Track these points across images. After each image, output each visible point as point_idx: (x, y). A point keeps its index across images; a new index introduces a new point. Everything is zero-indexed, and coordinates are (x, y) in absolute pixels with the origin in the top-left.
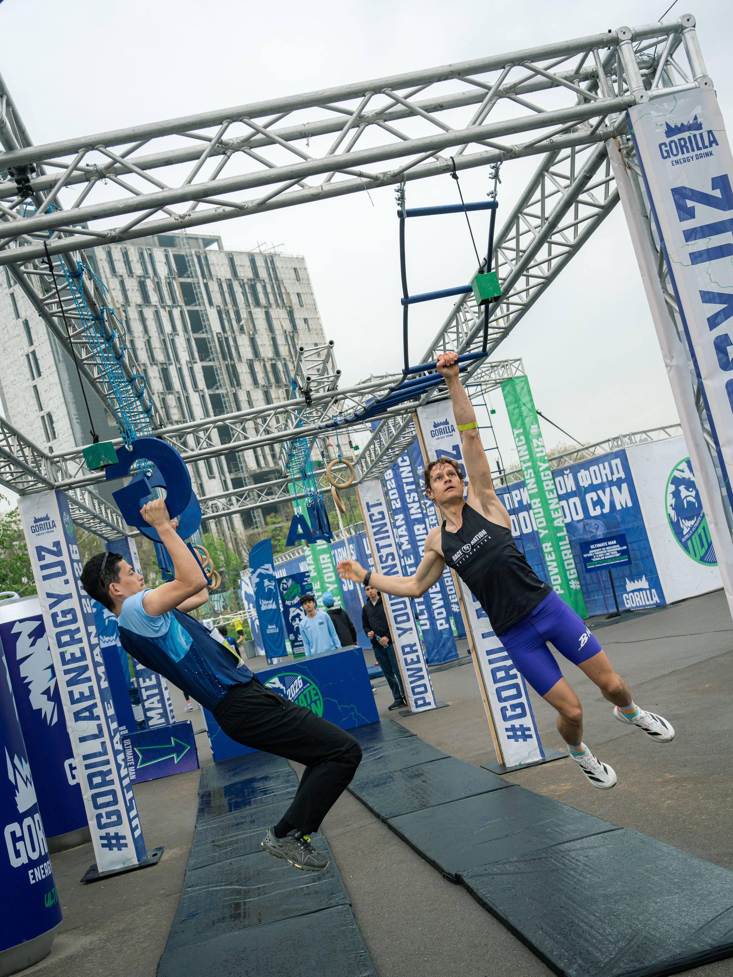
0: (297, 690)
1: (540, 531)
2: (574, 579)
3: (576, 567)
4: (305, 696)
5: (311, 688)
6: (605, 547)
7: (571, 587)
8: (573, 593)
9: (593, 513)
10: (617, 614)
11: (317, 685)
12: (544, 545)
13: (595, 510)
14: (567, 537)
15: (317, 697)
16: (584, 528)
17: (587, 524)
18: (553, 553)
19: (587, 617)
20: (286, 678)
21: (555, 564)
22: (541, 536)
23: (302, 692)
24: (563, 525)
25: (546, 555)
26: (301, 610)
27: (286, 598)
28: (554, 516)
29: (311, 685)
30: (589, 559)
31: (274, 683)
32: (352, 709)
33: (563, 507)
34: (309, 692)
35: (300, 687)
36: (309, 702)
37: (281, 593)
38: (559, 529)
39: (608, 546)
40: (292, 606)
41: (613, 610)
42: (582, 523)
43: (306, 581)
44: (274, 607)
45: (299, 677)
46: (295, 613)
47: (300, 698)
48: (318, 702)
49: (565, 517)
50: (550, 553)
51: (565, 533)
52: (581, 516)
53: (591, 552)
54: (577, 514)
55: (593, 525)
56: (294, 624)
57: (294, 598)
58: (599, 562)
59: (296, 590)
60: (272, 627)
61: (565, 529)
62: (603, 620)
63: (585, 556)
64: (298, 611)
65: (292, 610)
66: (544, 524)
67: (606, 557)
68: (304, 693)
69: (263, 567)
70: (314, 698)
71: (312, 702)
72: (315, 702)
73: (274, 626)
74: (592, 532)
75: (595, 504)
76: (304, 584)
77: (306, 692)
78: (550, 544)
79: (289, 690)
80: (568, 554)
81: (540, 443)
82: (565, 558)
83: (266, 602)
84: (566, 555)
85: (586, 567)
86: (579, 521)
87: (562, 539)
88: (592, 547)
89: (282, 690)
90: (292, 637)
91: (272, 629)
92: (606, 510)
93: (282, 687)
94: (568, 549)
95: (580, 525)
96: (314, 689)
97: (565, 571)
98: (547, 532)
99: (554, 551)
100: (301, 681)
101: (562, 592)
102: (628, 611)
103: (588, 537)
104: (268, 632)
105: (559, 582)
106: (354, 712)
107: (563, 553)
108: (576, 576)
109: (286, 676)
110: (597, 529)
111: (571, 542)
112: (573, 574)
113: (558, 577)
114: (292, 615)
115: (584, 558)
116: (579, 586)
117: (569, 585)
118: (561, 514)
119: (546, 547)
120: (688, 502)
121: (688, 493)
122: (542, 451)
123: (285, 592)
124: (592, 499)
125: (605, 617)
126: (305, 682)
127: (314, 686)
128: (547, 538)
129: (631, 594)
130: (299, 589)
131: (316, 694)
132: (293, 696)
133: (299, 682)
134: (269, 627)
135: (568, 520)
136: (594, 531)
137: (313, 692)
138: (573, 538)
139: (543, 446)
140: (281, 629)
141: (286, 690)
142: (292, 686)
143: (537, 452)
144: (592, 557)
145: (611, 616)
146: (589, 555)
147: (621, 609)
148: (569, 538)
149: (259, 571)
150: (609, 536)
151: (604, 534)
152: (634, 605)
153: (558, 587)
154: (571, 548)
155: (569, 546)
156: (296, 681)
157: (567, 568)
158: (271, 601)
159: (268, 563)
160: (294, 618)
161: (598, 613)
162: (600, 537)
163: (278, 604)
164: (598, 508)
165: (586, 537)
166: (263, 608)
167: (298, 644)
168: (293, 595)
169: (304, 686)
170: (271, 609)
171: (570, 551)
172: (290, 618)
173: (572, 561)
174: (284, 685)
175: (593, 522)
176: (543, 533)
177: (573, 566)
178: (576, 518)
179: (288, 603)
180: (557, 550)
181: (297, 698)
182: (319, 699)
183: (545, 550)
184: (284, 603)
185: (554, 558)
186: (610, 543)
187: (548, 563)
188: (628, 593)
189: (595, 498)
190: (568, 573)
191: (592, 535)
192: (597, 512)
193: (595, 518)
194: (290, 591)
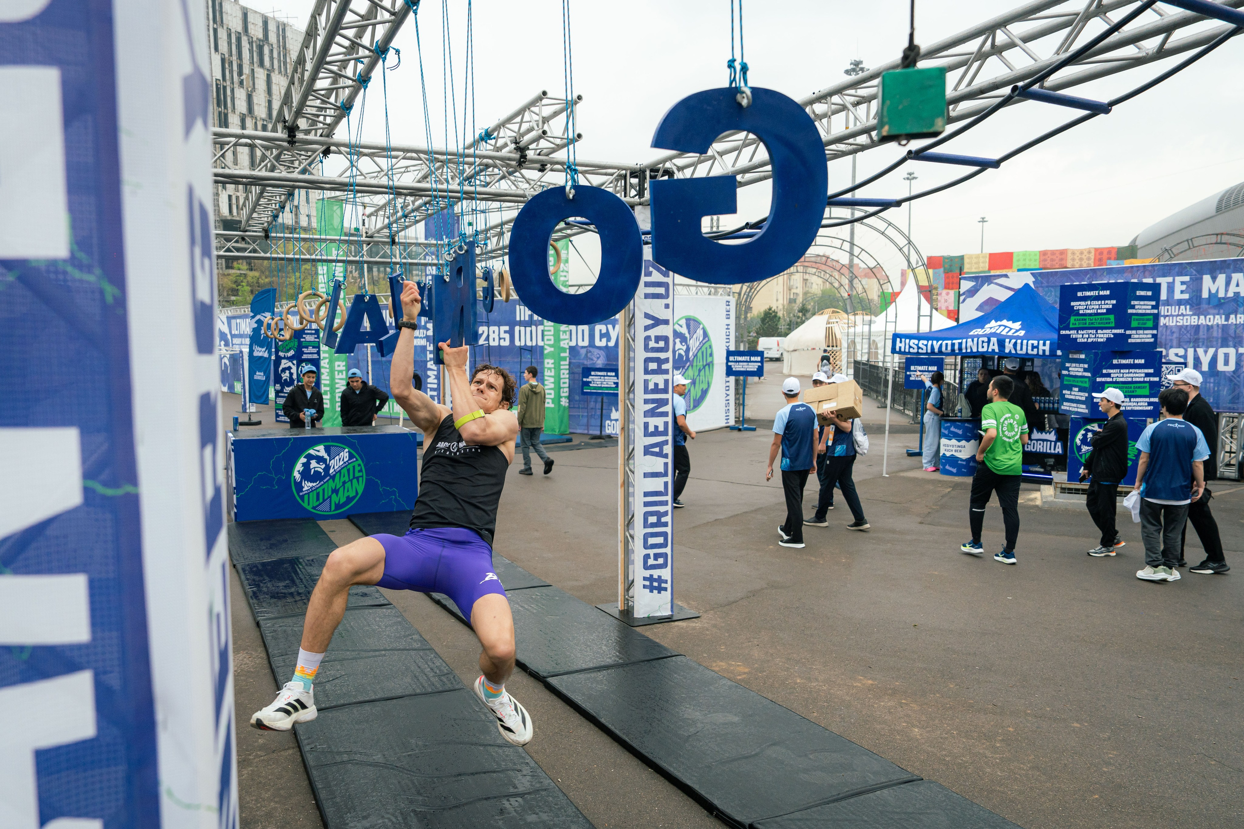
0: (342, 463)
1: (546, 347)
2: (565, 397)
3: (569, 387)
4: (348, 470)
5: (356, 464)
6: (604, 376)
7: (562, 403)
8: (562, 409)
9: (598, 343)
10: (600, 437)
11: (363, 461)
12: (546, 361)
13: (601, 340)
14: (568, 359)
15: (360, 474)
16: (586, 355)
17: (590, 352)
18: (553, 370)
19: (568, 432)
20: (332, 448)
21: (552, 380)
22: (546, 352)
23: (346, 466)
24: (568, 347)
25: (546, 370)
26: (294, 364)
27: (280, 349)
28: (562, 337)
29: (357, 460)
30: (587, 384)
31: (318, 451)
32: (394, 493)
33: (571, 331)
34: (354, 467)
35: (346, 460)
36: (351, 477)
37: (276, 344)
38: (563, 350)
39: (607, 376)
40: (285, 358)
41: (598, 433)
42: (585, 350)
43: (304, 338)
44: (266, 355)
45: (347, 450)
46: (287, 366)
47: (342, 471)
48: (360, 479)
49: (571, 340)
50: (550, 369)
51: (567, 354)
52: (586, 343)
53: (590, 377)
54: (583, 340)
55: (595, 354)
56: (282, 375)
57: (288, 350)
58: (595, 388)
59: (292, 344)
60: (260, 374)
61: (568, 351)
62: (586, 439)
63: (585, 380)
64: (290, 364)
65: (284, 361)
66: (552, 342)
67: (603, 386)
68: (348, 467)
69: (263, 314)
70: (357, 474)
71: (354, 478)
72: (358, 478)
73: (262, 374)
74: (592, 360)
75: (602, 336)
76: (302, 340)
77: (350, 466)
78: (552, 361)
79: (332, 461)
80: (565, 374)
81: (565, 268)
82: (562, 376)
83: (260, 349)
84: (564, 374)
85: (582, 389)
86: (583, 347)
87: (564, 359)
88: (593, 373)
89: (326, 459)
90: (278, 387)
91: (260, 376)
92: (612, 344)
93: (326, 456)
94: (566, 369)
95: (583, 352)
96: (359, 465)
97: (560, 388)
98: (552, 349)
99: (554, 368)
100: (347, 454)
101: (553, 406)
102: (609, 437)
103: (588, 363)
104: (256, 377)
105: (552, 396)
106: (395, 496)
107: (562, 372)
108: (567, 394)
109: (333, 446)
110: (598, 358)
111: (570, 363)
112: (565, 392)
113: (552, 392)
114: (282, 366)
115: (583, 382)
116: (567, 404)
117: (560, 401)
118: (568, 336)
119: (548, 363)
120: (680, 354)
121: (681, 347)
122: (565, 276)
123: (280, 343)
124: (601, 330)
125: (589, 437)
126: (351, 456)
127: (360, 461)
128: (551, 355)
129: (614, 422)
130: (296, 344)
131: (360, 471)
132: (336, 468)
133: (345, 455)
134: (257, 373)
135: (573, 344)
136: (595, 359)
137: (357, 468)
138: (573, 361)
139: (568, 272)
140: (268, 378)
141: (330, 461)
142: (337, 458)
143: (561, 276)
144: (590, 382)
145: (595, 437)
146: (588, 380)
147: (603, 433)
148: (570, 359)
149: (258, 317)
150: (608, 367)
151: (603, 364)
152: (614, 432)
153: (550, 401)
154: (569, 369)
155: (567, 367)
156: (342, 454)
157: (562, 385)
158: (264, 349)
159: (269, 312)
160: (284, 370)
161: (579, 431)
162: (598, 367)
163: (270, 353)
164: (604, 340)
165: (585, 362)
166: (256, 354)
167: (282, 395)
168: (288, 348)
169: (349, 460)
170: (261, 357)
171: (568, 371)
172: (280, 369)
173: (567, 381)
174: (329, 455)
175: (596, 351)
176: (548, 350)
177: (567, 385)
178: (581, 344)
179: (281, 354)
180: (558, 368)
181: (340, 471)
182: (362, 476)
183: (546, 365)
184: (277, 352)
185: (553, 374)
186: (609, 374)
187: (546, 378)
188: (611, 420)
189: (604, 331)
190: (562, 390)
191: (591, 362)
192: (603, 343)
193: (599, 348)
194: (286, 343)
